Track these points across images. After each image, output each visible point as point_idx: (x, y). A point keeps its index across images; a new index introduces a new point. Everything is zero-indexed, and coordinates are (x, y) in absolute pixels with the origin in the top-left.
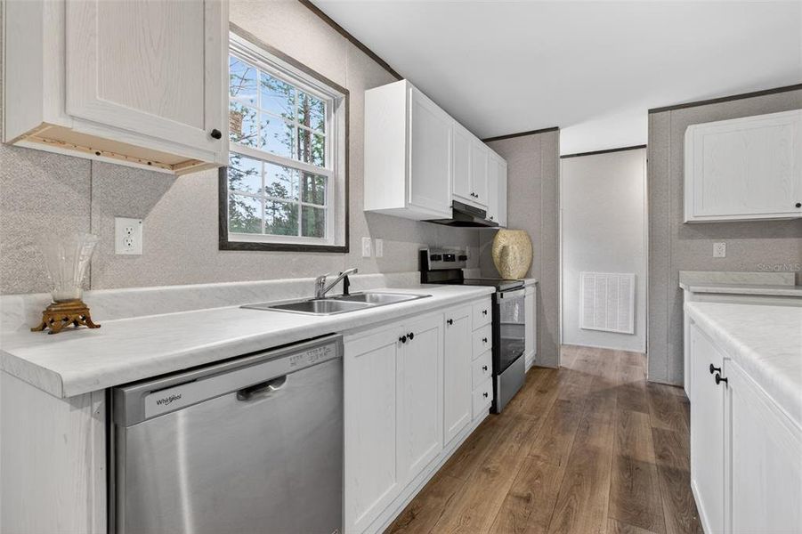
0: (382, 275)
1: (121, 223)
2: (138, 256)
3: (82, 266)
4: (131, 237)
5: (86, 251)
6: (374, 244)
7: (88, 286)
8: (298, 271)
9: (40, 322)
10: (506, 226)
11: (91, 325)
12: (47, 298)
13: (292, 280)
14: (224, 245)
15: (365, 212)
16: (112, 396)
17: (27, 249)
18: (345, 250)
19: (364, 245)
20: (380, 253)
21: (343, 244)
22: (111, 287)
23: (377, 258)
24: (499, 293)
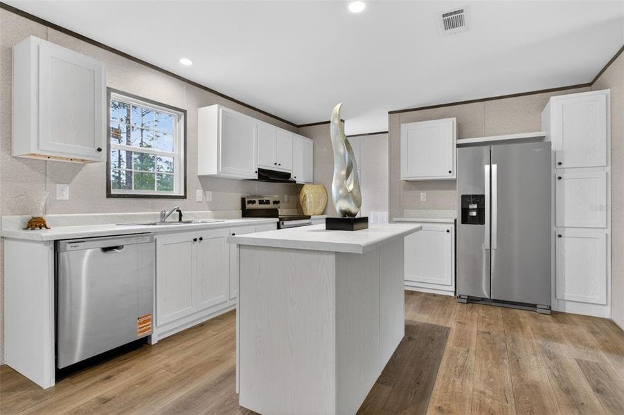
0: (210, 212)
1: (58, 186)
2: (67, 200)
3: (43, 204)
4: (64, 193)
5: (45, 198)
6: (205, 195)
7: (45, 213)
8: (153, 208)
9: (26, 226)
10: (312, 181)
11: (47, 228)
12: (29, 217)
13: (147, 213)
14: (109, 195)
15: (199, 176)
16: (56, 243)
17: (21, 197)
18: (184, 197)
19: (198, 194)
20: (209, 199)
21: (183, 194)
22: (55, 213)
23: (207, 202)
24: (281, 222)
